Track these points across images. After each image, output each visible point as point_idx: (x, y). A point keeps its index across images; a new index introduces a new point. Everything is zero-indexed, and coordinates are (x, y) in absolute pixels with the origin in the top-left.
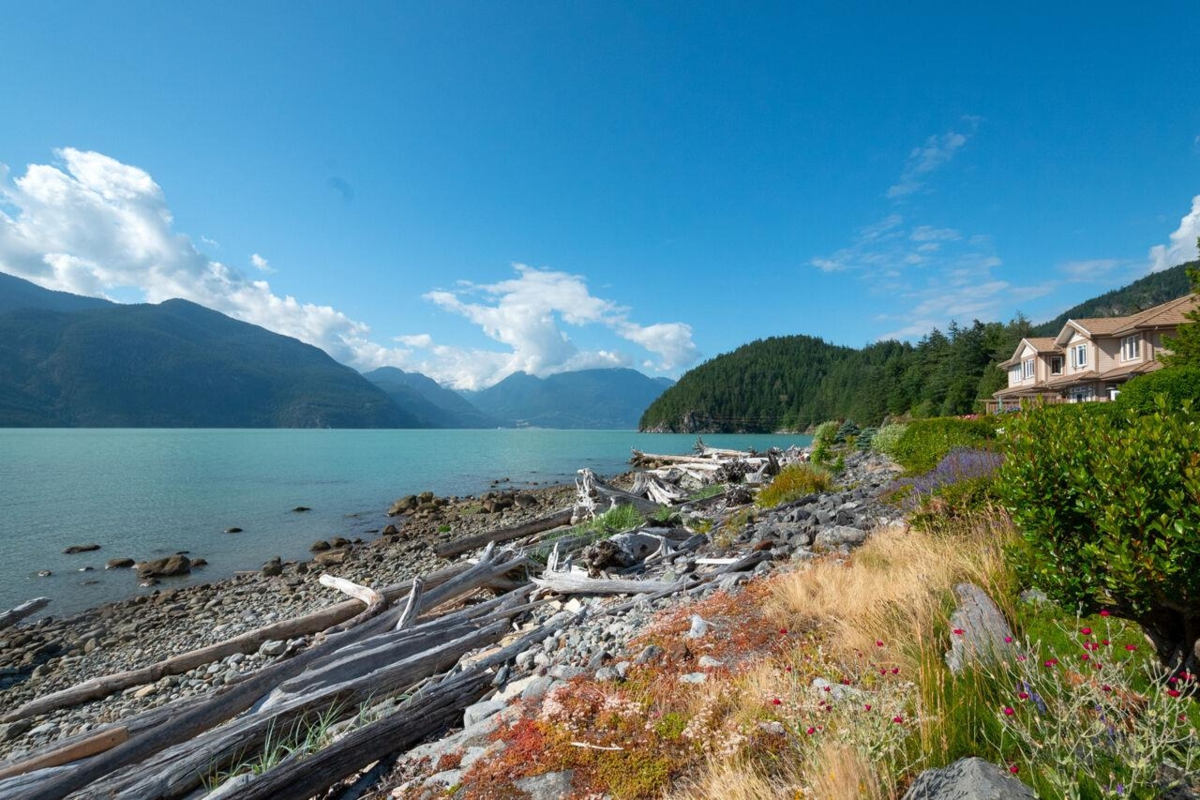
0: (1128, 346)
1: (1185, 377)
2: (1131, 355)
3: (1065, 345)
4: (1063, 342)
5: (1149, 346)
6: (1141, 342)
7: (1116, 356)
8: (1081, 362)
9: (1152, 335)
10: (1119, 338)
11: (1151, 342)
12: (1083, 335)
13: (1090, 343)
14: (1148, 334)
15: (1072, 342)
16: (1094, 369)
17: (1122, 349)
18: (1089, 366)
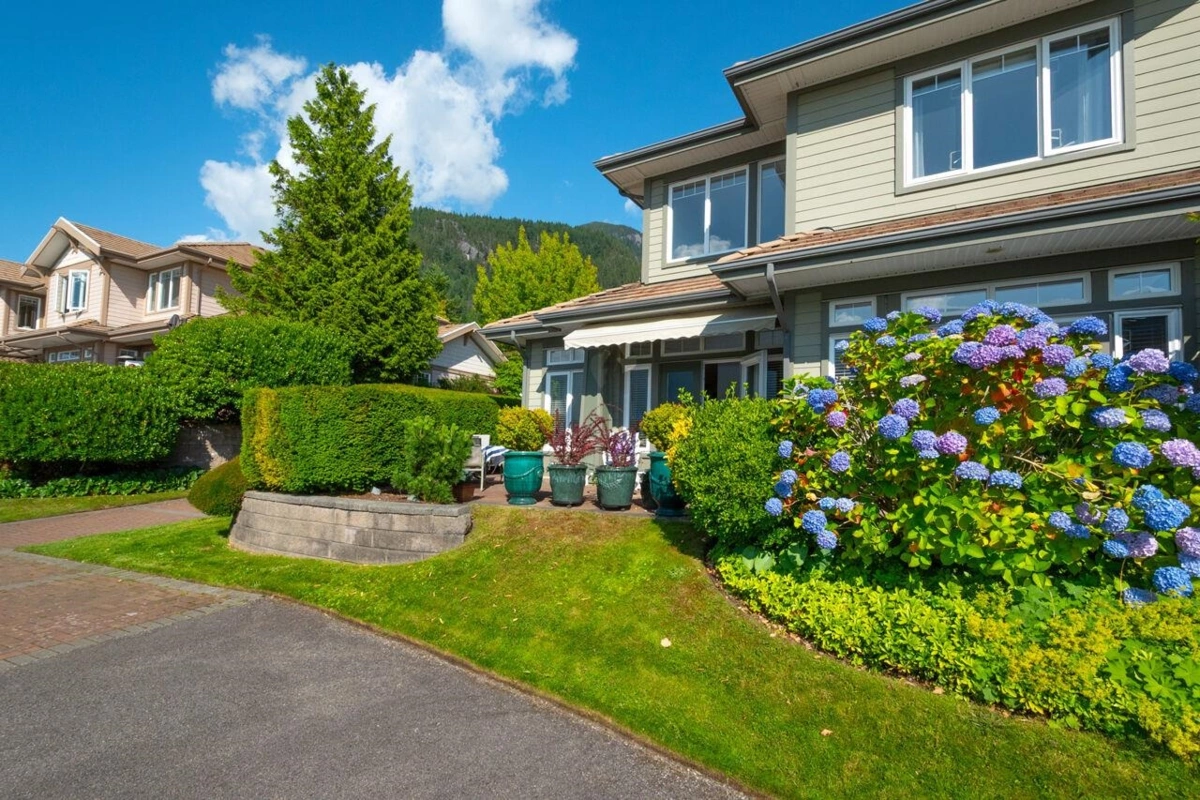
0: (160, 286)
1: (276, 332)
2: (165, 303)
3: (48, 271)
4: (44, 262)
5: (196, 289)
6: (184, 281)
7: (139, 301)
8: (76, 304)
9: (201, 272)
10: (147, 272)
11: (199, 284)
12: (85, 251)
13: (97, 268)
14: (195, 269)
15: (62, 264)
16: (98, 319)
17: (150, 291)
18: (91, 311)
